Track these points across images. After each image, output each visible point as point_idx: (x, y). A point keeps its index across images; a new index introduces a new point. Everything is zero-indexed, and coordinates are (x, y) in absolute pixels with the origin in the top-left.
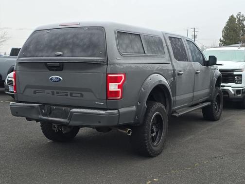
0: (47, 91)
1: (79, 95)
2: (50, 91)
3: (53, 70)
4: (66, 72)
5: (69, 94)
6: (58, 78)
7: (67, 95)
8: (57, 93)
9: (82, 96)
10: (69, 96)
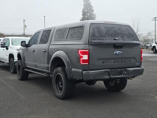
0: (111, 61)
1: (129, 61)
2: (113, 61)
3: (117, 48)
4: (123, 49)
5: (124, 61)
6: (120, 53)
7: (122, 62)
8: (117, 61)
9: (130, 61)
10: (124, 62)
